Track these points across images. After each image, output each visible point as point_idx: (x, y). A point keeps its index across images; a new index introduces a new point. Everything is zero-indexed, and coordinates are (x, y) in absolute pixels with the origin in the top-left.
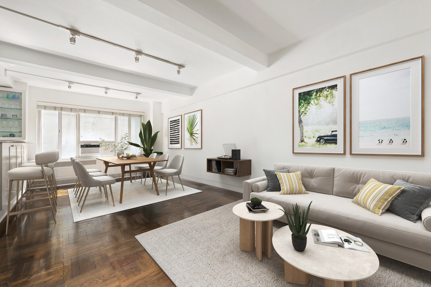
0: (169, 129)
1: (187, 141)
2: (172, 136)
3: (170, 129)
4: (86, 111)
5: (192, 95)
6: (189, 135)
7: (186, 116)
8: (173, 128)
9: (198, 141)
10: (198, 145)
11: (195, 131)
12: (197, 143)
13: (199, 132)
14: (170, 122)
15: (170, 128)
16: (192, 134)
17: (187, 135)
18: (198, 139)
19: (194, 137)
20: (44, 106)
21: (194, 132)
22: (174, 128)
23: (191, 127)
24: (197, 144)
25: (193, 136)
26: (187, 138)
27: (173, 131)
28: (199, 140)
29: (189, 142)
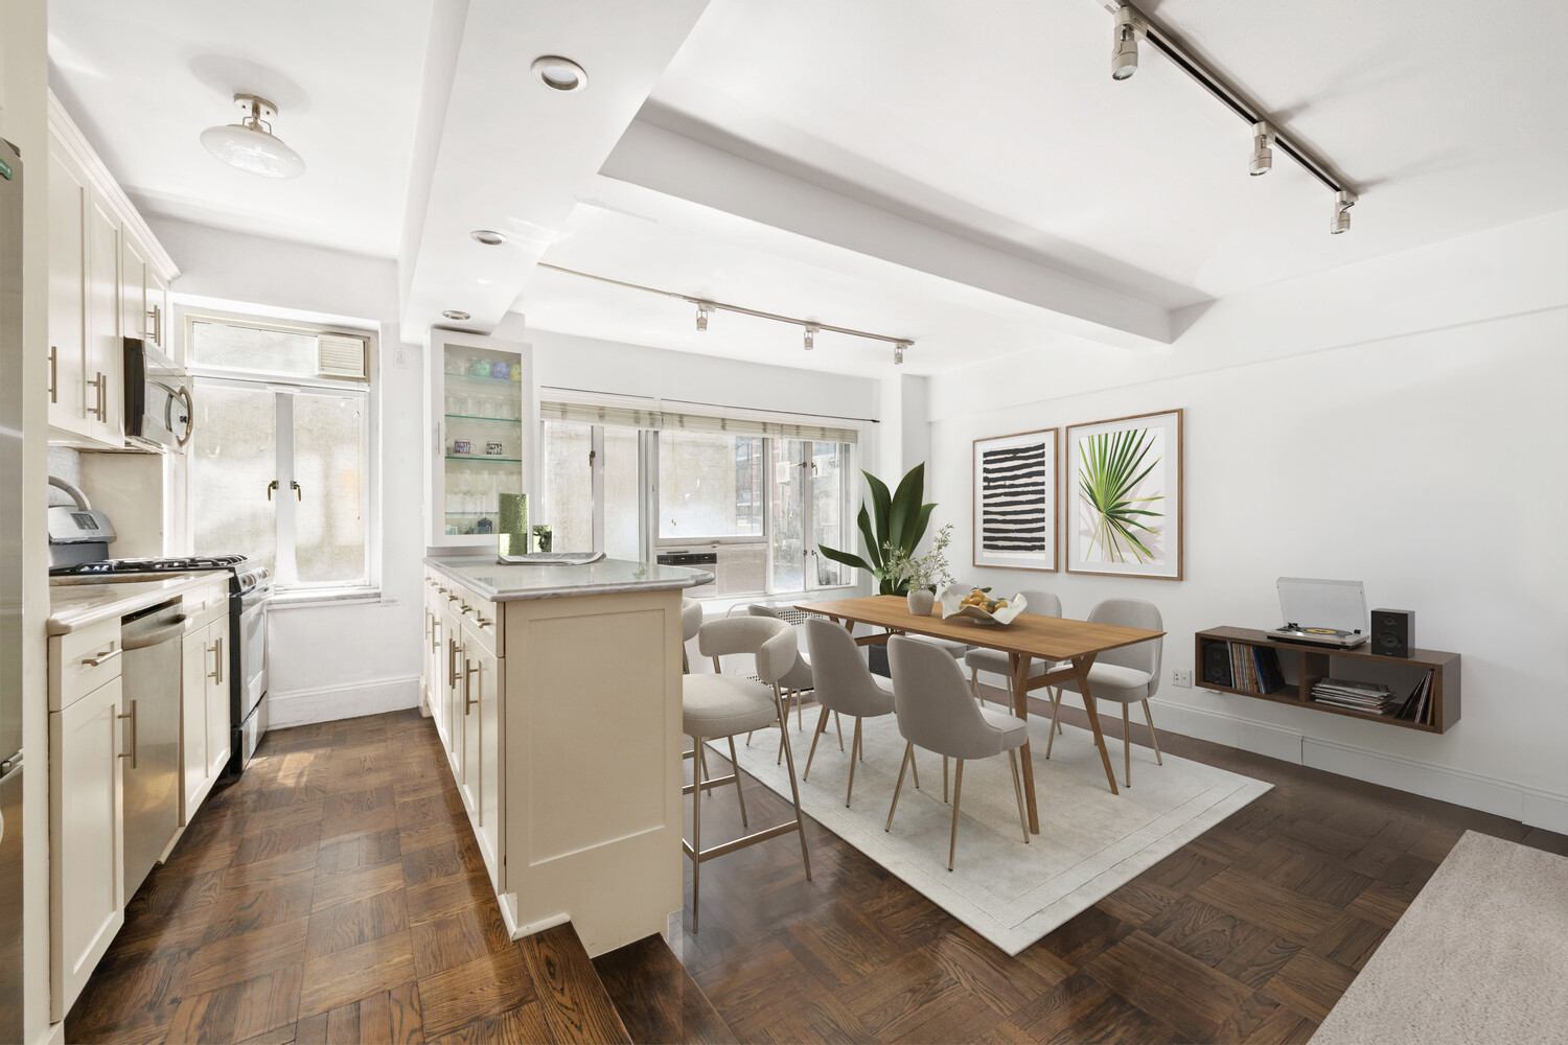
0: (980, 484)
1: (1086, 541)
2: (1000, 518)
3: (985, 488)
4: (685, 419)
5: (1171, 340)
6: (1098, 517)
7: (1080, 438)
8: (1002, 483)
9: (1161, 547)
10: (1159, 563)
11: (1135, 499)
12: (1148, 553)
13: (1167, 507)
14: (985, 455)
15: (985, 479)
16: (1115, 514)
17: (1085, 517)
18: (1161, 537)
19: (1132, 529)
20: (561, 404)
21: (1132, 507)
22: (1008, 483)
23: (1109, 483)
24: (1152, 556)
25: (1122, 523)
26: (1083, 527)
27: (1006, 494)
28: (1166, 543)
29: (1096, 545)
